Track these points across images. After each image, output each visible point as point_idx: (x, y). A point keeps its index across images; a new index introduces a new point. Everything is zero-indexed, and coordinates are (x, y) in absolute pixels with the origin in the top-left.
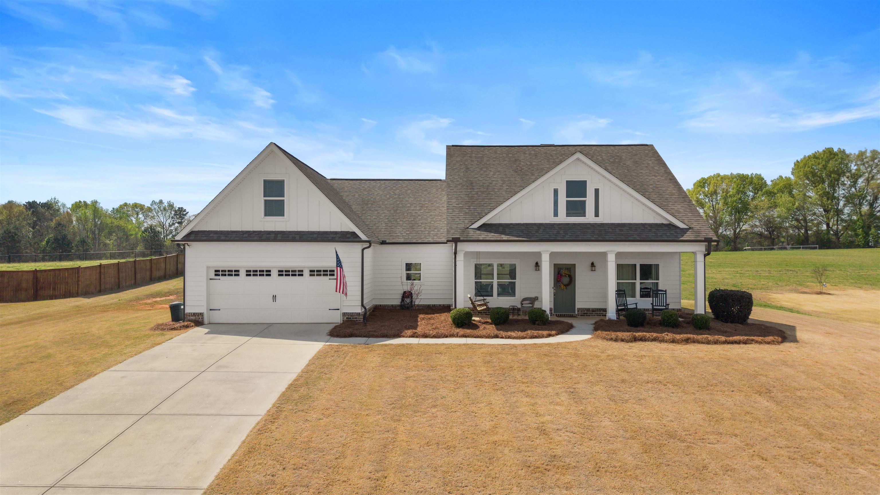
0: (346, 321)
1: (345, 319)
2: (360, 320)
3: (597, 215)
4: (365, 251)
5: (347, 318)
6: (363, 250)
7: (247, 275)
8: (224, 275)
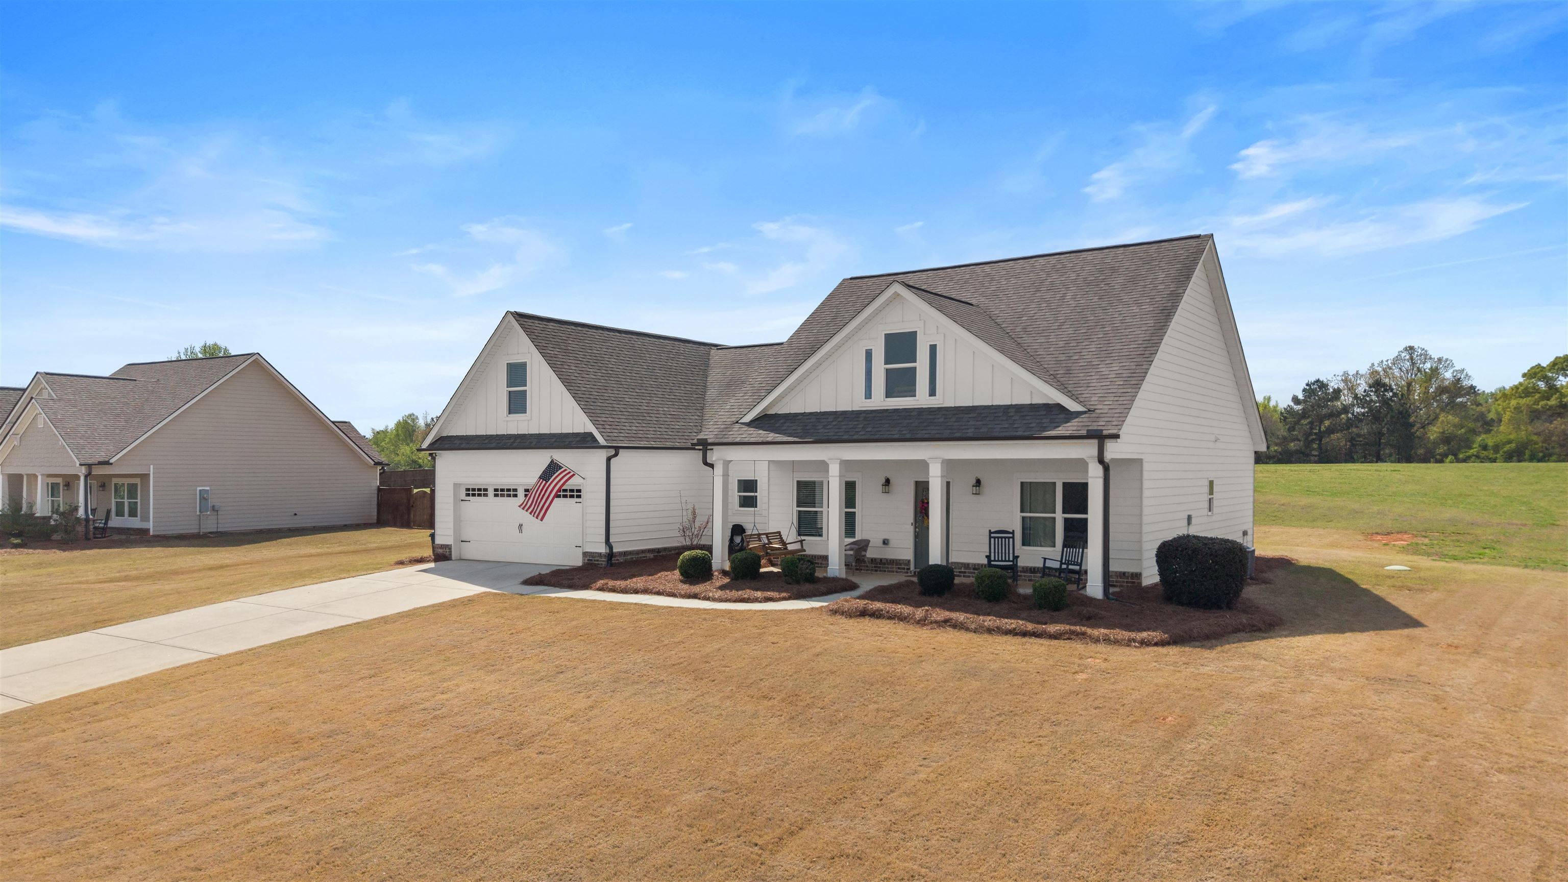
0: (588, 564)
1: (586, 561)
2: (602, 564)
3: (933, 393)
4: (613, 460)
5: (589, 560)
6: (609, 460)
7: (496, 495)
8: (474, 495)
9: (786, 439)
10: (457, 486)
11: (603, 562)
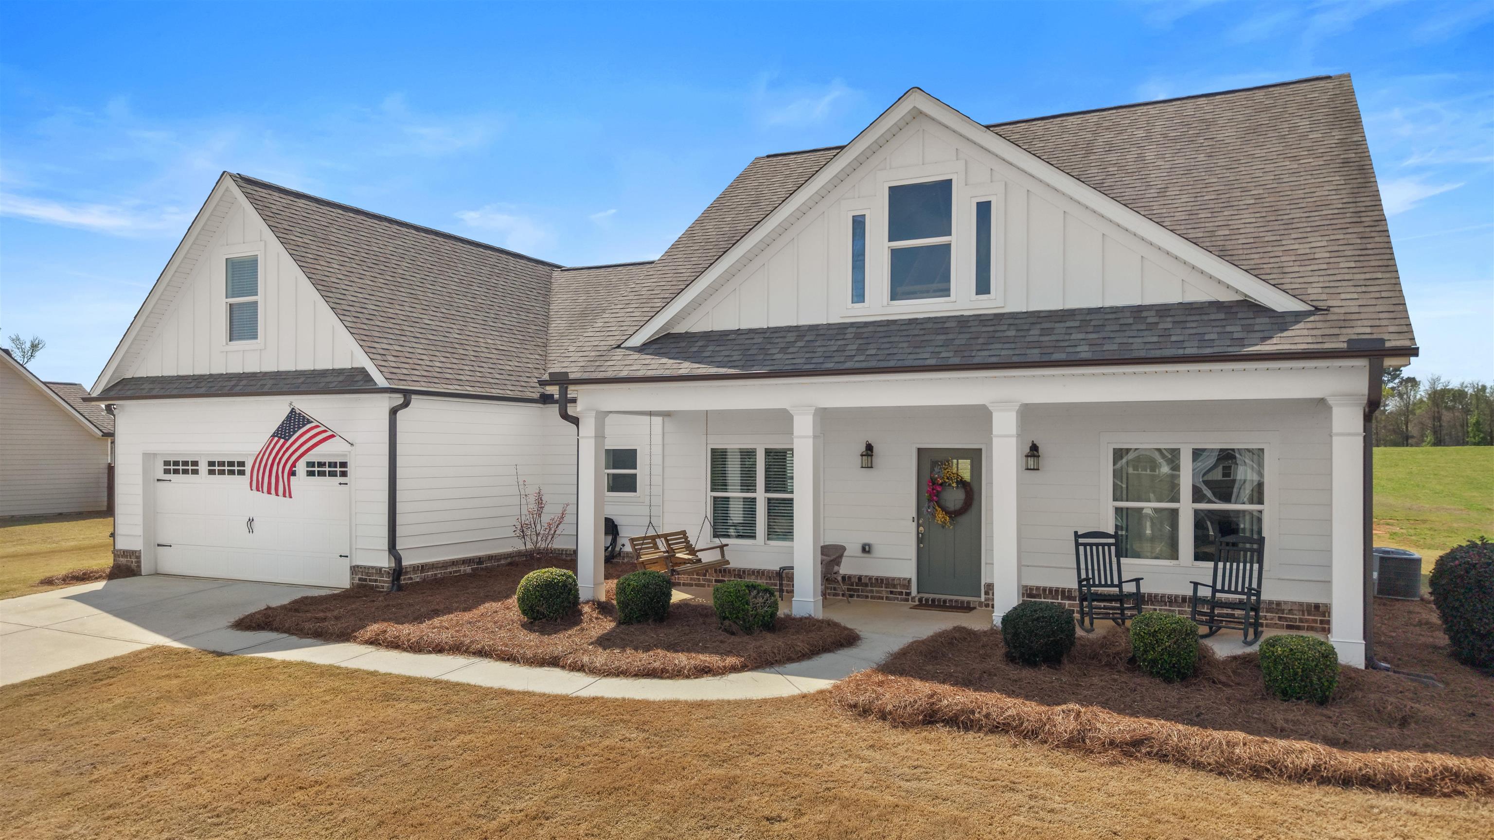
0: (359, 586)
1: (356, 581)
2: (383, 587)
3: (983, 286)
4: (400, 414)
5: (360, 579)
6: (394, 412)
7: (211, 472)
8: (176, 472)
9: (713, 370)
10: (148, 457)
11: (385, 582)
